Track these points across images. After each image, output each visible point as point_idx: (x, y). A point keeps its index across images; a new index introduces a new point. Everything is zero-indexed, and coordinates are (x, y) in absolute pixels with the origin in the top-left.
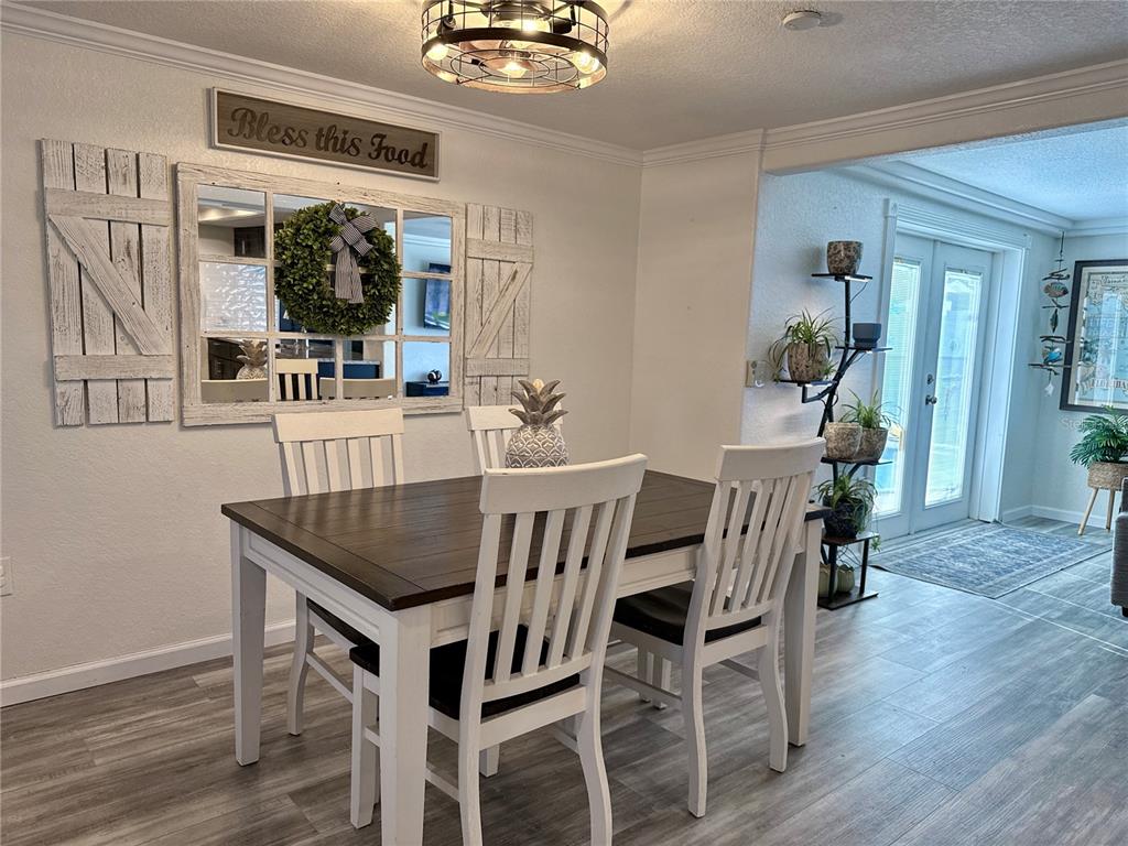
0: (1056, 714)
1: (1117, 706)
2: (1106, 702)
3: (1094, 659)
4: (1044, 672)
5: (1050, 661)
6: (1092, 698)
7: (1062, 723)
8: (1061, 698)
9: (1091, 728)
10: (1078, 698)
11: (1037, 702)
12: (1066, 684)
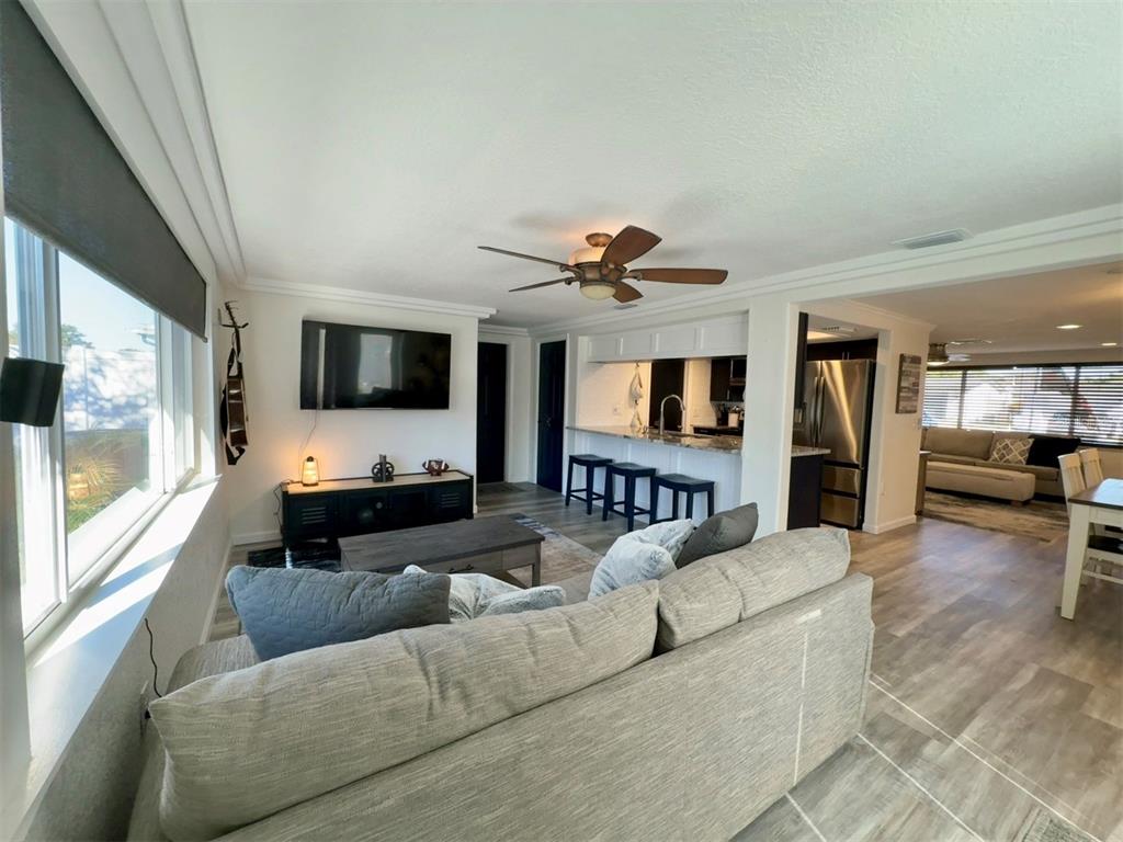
0: (925, 625)
1: (885, 628)
2: (892, 631)
3: (891, 669)
4: (937, 659)
5: (933, 670)
6: (901, 633)
7: (921, 620)
8: (922, 636)
9: (904, 616)
10: (910, 634)
11: (938, 634)
12: (918, 646)
